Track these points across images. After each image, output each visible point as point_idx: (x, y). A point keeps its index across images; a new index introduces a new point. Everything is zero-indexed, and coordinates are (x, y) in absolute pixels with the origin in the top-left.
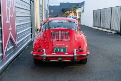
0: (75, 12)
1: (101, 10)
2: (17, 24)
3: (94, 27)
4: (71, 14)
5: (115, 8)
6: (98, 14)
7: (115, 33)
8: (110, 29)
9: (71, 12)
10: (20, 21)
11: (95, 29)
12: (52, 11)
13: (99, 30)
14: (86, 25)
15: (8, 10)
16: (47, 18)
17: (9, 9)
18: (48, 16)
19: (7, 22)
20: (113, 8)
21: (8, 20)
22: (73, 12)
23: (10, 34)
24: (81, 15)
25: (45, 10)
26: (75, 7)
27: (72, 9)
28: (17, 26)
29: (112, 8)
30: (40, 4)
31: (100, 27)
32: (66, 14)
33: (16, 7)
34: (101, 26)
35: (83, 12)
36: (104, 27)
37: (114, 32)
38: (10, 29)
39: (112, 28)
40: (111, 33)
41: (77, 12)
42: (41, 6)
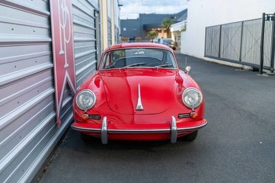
0: (168, 31)
1: (221, 26)
2: (77, 56)
3: (207, 59)
4: (159, 34)
5: (249, 23)
6: (216, 34)
7: (250, 70)
8: (240, 62)
9: (160, 31)
10: (80, 50)
11: (208, 62)
12: (125, 29)
13: (216, 63)
14: (190, 54)
15: (62, 29)
16: (118, 43)
17: (64, 28)
18: (120, 38)
19: (61, 52)
20: (245, 23)
21: (63, 50)
22: (163, 31)
23: (67, 74)
24: (180, 37)
25: (115, 28)
26: (168, 22)
27: (163, 25)
28: (76, 59)
29: (243, 22)
30: (108, 17)
31: (219, 58)
32: (152, 35)
33: (74, 23)
34: (221, 57)
35: (184, 30)
36: (227, 58)
37: (246, 67)
38: (66, 65)
39: (242, 61)
40: (242, 69)
41: (172, 30)
42: (109, 21)
